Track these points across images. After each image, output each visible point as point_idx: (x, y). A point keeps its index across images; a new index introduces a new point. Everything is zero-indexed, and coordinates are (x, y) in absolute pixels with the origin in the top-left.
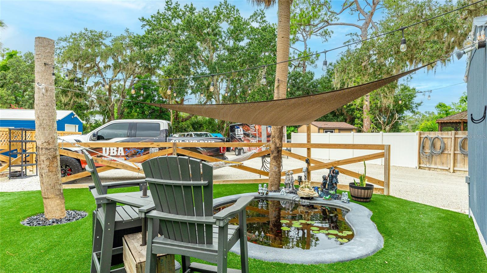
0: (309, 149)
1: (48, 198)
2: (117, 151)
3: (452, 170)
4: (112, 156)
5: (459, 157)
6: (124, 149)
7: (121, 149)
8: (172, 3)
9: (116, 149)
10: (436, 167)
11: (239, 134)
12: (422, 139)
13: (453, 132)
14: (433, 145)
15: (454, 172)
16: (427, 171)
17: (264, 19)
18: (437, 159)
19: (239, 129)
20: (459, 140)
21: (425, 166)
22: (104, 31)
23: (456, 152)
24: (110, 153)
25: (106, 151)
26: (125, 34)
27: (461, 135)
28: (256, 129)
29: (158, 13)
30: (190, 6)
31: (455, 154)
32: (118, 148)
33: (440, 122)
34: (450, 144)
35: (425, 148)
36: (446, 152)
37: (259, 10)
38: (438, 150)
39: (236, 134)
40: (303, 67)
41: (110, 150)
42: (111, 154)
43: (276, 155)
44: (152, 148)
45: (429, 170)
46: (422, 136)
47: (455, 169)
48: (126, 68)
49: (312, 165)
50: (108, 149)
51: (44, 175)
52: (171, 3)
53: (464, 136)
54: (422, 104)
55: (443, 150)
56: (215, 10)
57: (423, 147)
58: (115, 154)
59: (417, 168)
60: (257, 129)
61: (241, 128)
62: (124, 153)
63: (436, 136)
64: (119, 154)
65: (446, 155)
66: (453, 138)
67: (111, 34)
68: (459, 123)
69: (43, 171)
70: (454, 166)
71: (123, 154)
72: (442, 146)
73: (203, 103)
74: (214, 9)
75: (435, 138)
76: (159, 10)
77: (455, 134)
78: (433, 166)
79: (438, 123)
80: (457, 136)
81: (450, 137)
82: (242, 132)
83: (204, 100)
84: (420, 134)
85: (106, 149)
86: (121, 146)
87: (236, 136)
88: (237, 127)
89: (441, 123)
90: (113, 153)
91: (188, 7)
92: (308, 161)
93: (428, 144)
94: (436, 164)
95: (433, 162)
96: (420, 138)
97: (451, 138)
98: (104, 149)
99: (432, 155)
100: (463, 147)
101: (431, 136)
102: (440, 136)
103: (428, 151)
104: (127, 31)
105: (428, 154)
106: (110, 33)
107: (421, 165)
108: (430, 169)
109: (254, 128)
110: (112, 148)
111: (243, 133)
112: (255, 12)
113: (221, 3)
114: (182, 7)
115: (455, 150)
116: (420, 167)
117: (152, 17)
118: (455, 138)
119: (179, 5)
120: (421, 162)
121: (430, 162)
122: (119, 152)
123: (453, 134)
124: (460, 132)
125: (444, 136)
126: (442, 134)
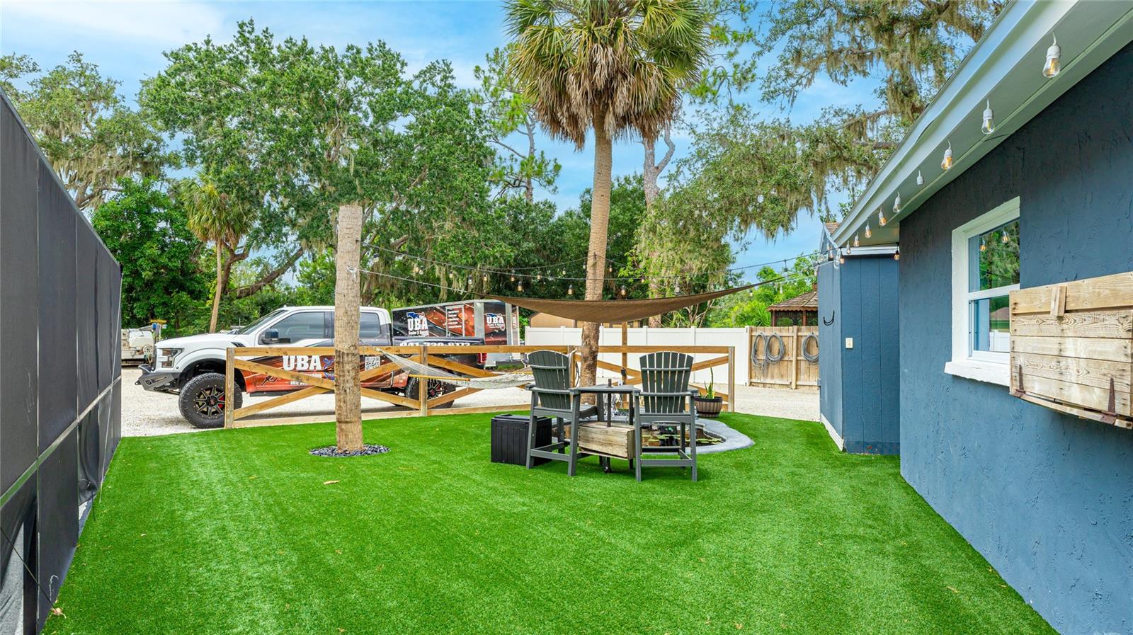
0: (625, 355)
1: (351, 422)
2: (309, 362)
3: (794, 386)
4: (299, 371)
5: (803, 365)
6: (322, 358)
7: (316, 358)
8: (253, 29)
9: (306, 359)
10: (773, 382)
11: (416, 329)
12: (754, 339)
13: (795, 328)
14: (769, 348)
15: (796, 388)
16: (761, 388)
17: (450, 81)
18: (774, 369)
19: (416, 319)
20: (803, 340)
21: (759, 381)
22: (18, 56)
23: (799, 358)
24: (296, 365)
25: (289, 363)
26: (71, 67)
27: (806, 332)
28: (461, 320)
29: (208, 42)
30: (299, 43)
31: (797, 360)
32: (310, 357)
33: (774, 309)
34: (791, 346)
35: (759, 352)
36: (786, 358)
37: (441, 62)
38: (776, 356)
39: (410, 329)
40: (528, 189)
41: (296, 360)
42: (298, 368)
43: (592, 362)
44: (370, 356)
45: (764, 387)
46: (754, 334)
47: (799, 383)
48: (86, 158)
49: (629, 377)
50: (292, 358)
51: (348, 390)
52: (250, 30)
53: (809, 334)
54: (743, 275)
55: (783, 353)
56: (349, 54)
57: (756, 351)
58: (305, 368)
59: (748, 384)
60: (463, 319)
61: (423, 317)
62: (322, 366)
63: (773, 334)
64: (312, 368)
65: (786, 363)
66: (795, 337)
67: (34, 64)
68: (801, 312)
69: (348, 385)
70: (797, 380)
71: (319, 367)
72: (782, 348)
73: (292, 254)
74: (348, 51)
75: (772, 337)
76: (209, 36)
77: (798, 331)
78: (769, 381)
79: (771, 311)
80: (800, 334)
81: (791, 335)
82: (425, 326)
83: (295, 247)
84: (751, 330)
85: (289, 359)
86: (315, 352)
87: (410, 333)
88: (412, 315)
89: (776, 311)
90: (303, 365)
91: (295, 45)
92: (624, 373)
93: (762, 347)
94: (772, 377)
95: (769, 374)
96: (751, 337)
97: (793, 337)
98: (285, 358)
99: (768, 363)
100: (807, 350)
101: (766, 334)
102: (779, 334)
103: (762, 357)
104: (77, 58)
105: (762, 362)
106: (32, 61)
107: (753, 380)
108: (764, 385)
109: (457, 317)
110: (299, 358)
111: (427, 328)
112: (433, 64)
113: (370, 44)
114: (277, 41)
115: (797, 355)
116: (751, 384)
117: (189, 49)
118: (798, 336)
119: (272, 36)
120: (753, 374)
121: (765, 376)
122: (312, 364)
123: (795, 331)
124: (803, 328)
125: (784, 334)
126: (780, 331)
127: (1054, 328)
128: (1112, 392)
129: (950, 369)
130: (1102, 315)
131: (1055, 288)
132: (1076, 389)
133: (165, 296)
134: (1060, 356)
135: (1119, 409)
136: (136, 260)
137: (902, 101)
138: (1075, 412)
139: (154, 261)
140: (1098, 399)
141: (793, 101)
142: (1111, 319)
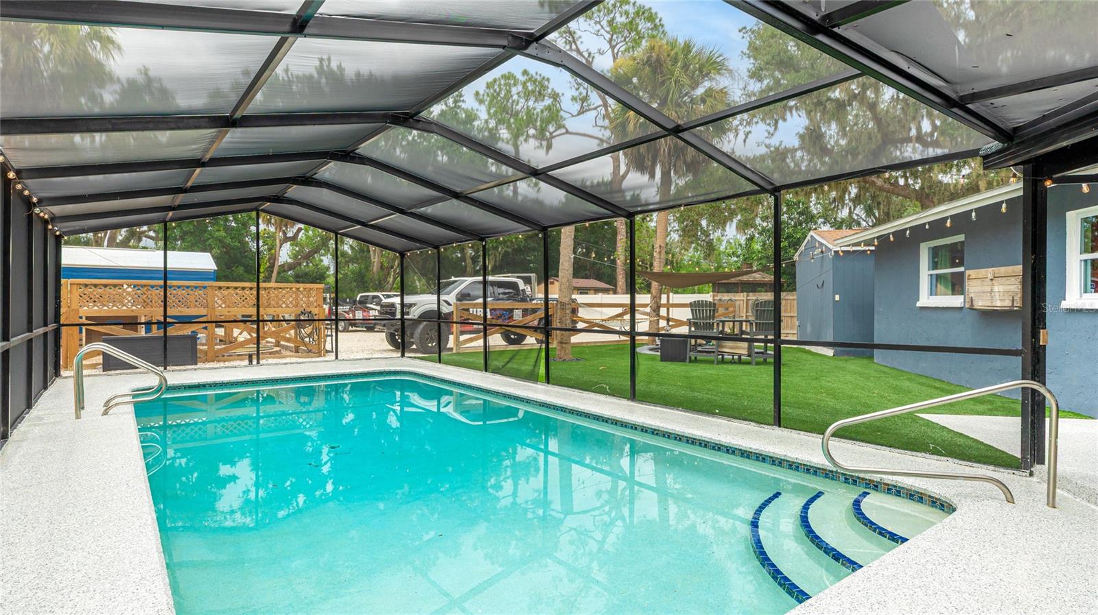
0: (668, 309)
1: (567, 343)
13: (745, 294)
20: (750, 302)
23: (748, 314)
27: (752, 297)
34: (742, 306)
46: (716, 298)
53: (754, 298)
62: (491, 316)
66: (745, 300)
71: (489, 316)
77: (747, 296)
80: (748, 298)
81: (743, 298)
84: (714, 296)
98: (471, 310)
101: (724, 298)
102: (733, 298)
118: (747, 300)
123: (745, 296)
124: (751, 294)
125: (737, 298)
126: (734, 296)
127: (990, 283)
128: (1013, 300)
129: (919, 304)
130: (1009, 278)
131: (990, 270)
132: (998, 301)
133: (227, 270)
134: (992, 291)
135: (1015, 305)
136: (205, 241)
137: (815, 143)
138: (998, 308)
139: (220, 241)
140: (1008, 303)
141: (737, 136)
142: (1013, 279)
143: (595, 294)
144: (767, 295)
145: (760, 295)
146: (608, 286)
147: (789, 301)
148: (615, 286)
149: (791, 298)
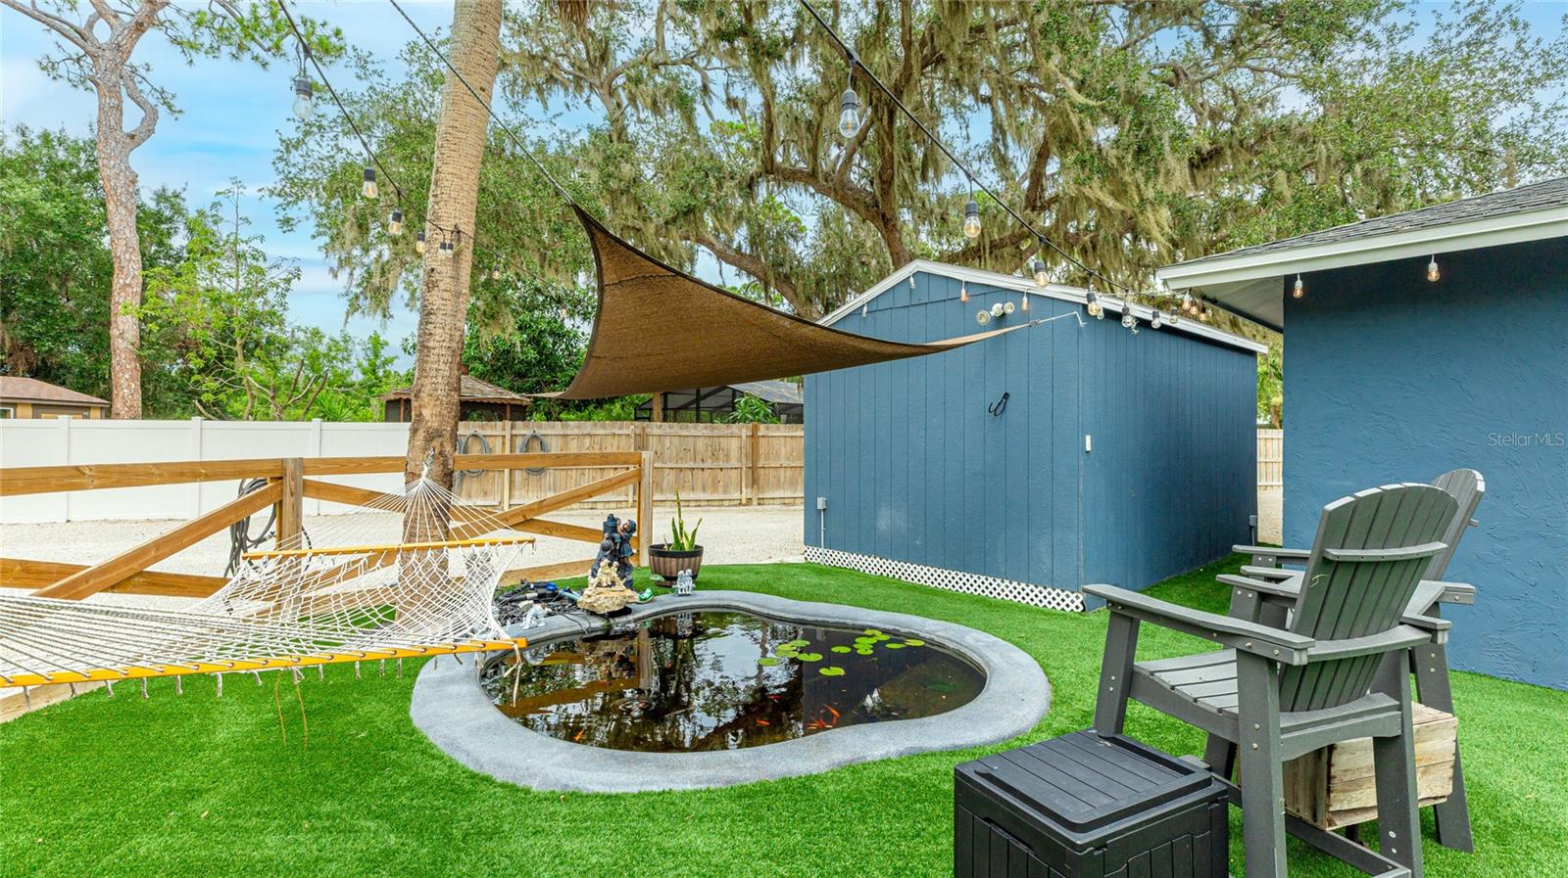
5: (519, 476)
13: (508, 423)
20: (520, 441)
27: (523, 429)
34: (501, 450)
47: (513, 502)
53: (528, 432)
63: (474, 432)
66: (508, 437)
70: (510, 498)
75: (471, 436)
77: (512, 428)
80: (514, 432)
81: (503, 433)
97: (504, 436)
102: (480, 432)
118: (512, 435)
123: (507, 428)
124: (519, 423)
125: (489, 432)
126: (482, 427)
143: (36, 416)
144: (553, 427)
145: (540, 427)
146: (84, 398)
147: (597, 439)
148: (107, 395)
149: (602, 432)
